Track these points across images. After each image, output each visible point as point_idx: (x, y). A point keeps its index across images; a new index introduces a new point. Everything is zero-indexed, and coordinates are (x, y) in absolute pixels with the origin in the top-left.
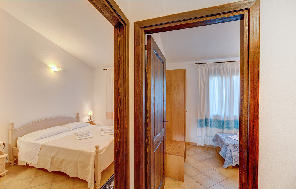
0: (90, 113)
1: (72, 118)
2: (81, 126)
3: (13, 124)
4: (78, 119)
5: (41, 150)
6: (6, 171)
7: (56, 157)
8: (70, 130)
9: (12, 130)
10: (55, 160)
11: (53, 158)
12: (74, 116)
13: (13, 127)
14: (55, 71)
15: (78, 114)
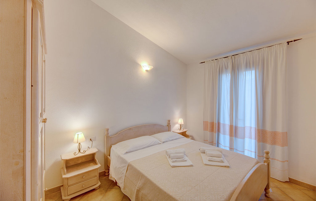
0: (181, 121)
1: (163, 126)
2: (172, 139)
3: (108, 130)
4: (169, 127)
5: (128, 171)
6: (99, 183)
7: (142, 191)
8: (160, 142)
9: (107, 137)
10: (140, 194)
11: (138, 191)
12: (165, 124)
13: (108, 134)
14: (147, 71)
15: (169, 121)
